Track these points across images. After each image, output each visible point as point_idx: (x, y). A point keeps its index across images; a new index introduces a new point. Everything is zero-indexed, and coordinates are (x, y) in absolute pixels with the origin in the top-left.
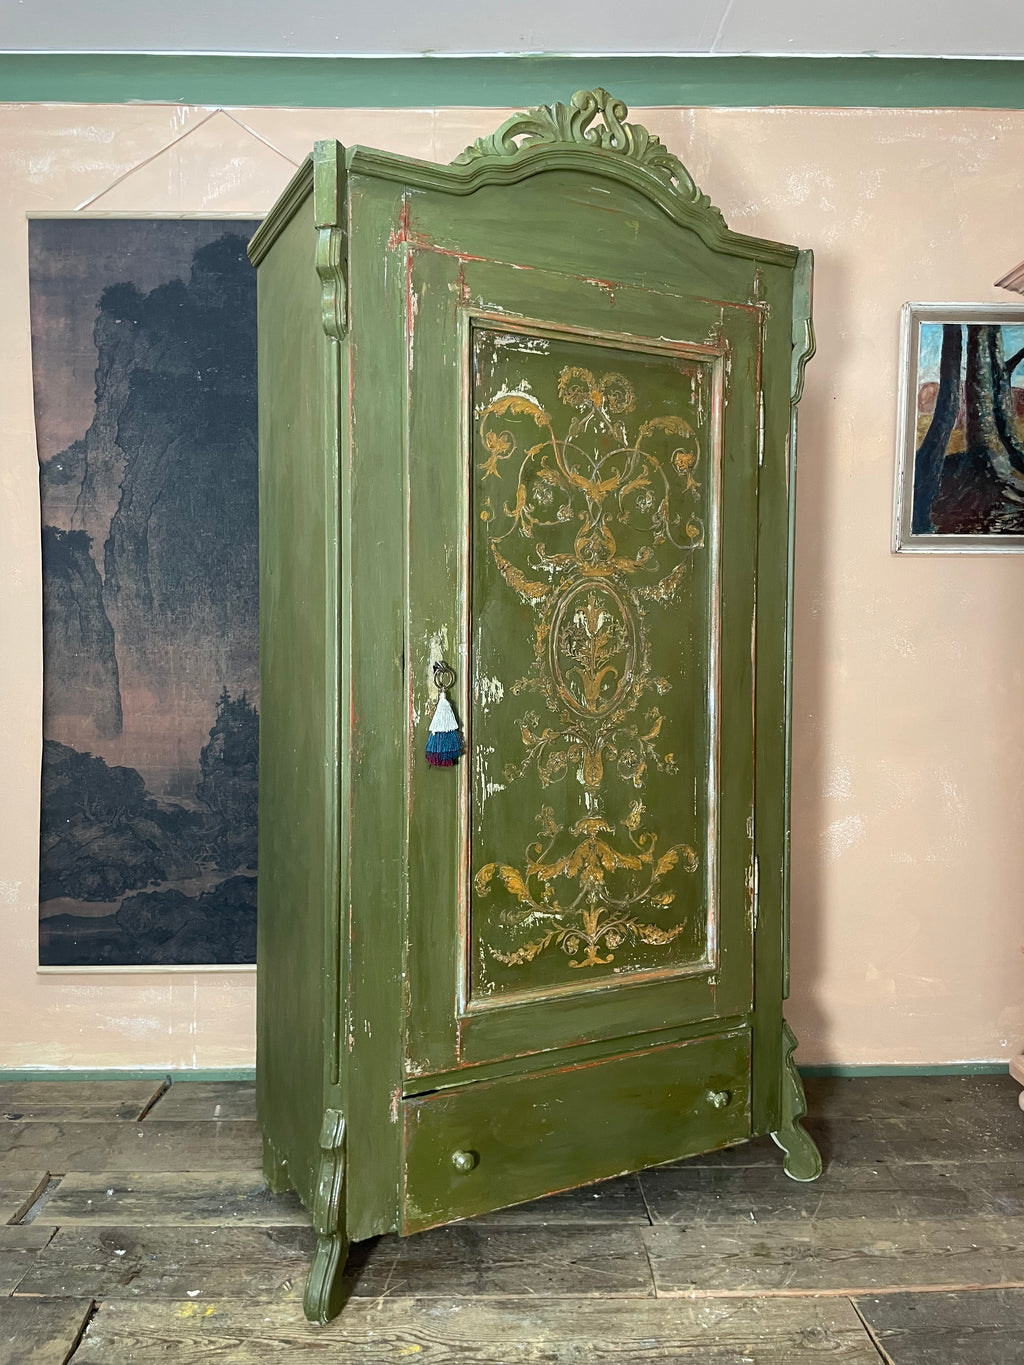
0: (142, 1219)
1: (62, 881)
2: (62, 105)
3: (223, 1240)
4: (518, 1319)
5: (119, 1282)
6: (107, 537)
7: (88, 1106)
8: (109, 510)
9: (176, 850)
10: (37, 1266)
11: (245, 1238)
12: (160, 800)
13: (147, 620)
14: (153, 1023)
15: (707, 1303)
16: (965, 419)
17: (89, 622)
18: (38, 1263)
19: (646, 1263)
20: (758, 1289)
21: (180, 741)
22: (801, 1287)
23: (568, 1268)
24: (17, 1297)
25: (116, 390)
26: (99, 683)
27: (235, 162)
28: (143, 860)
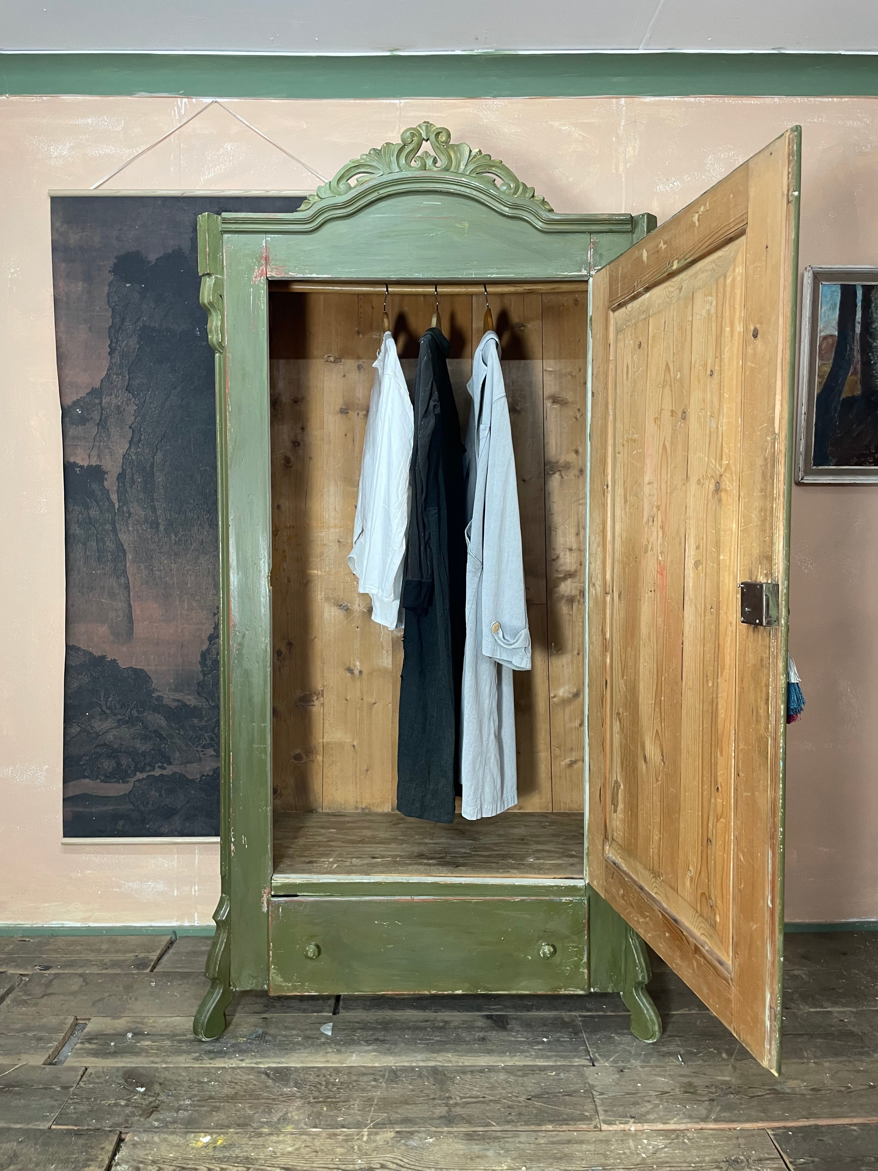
0: (158, 1060)
1: (82, 765)
2: (80, 98)
3: (229, 1078)
4: (485, 1149)
5: (141, 1116)
6: (119, 470)
7: (107, 958)
8: (121, 448)
9: (179, 739)
10: (70, 1101)
11: (246, 1077)
12: (165, 696)
13: (154, 542)
14: (161, 887)
15: (645, 1136)
16: (859, 367)
17: (104, 544)
18: (71, 1099)
19: (591, 1100)
20: (688, 1123)
21: (182, 645)
22: (725, 1121)
23: (524, 1104)
24: (55, 1129)
25: (126, 344)
26: (113, 595)
27: (229, 146)
28: (151, 747)
